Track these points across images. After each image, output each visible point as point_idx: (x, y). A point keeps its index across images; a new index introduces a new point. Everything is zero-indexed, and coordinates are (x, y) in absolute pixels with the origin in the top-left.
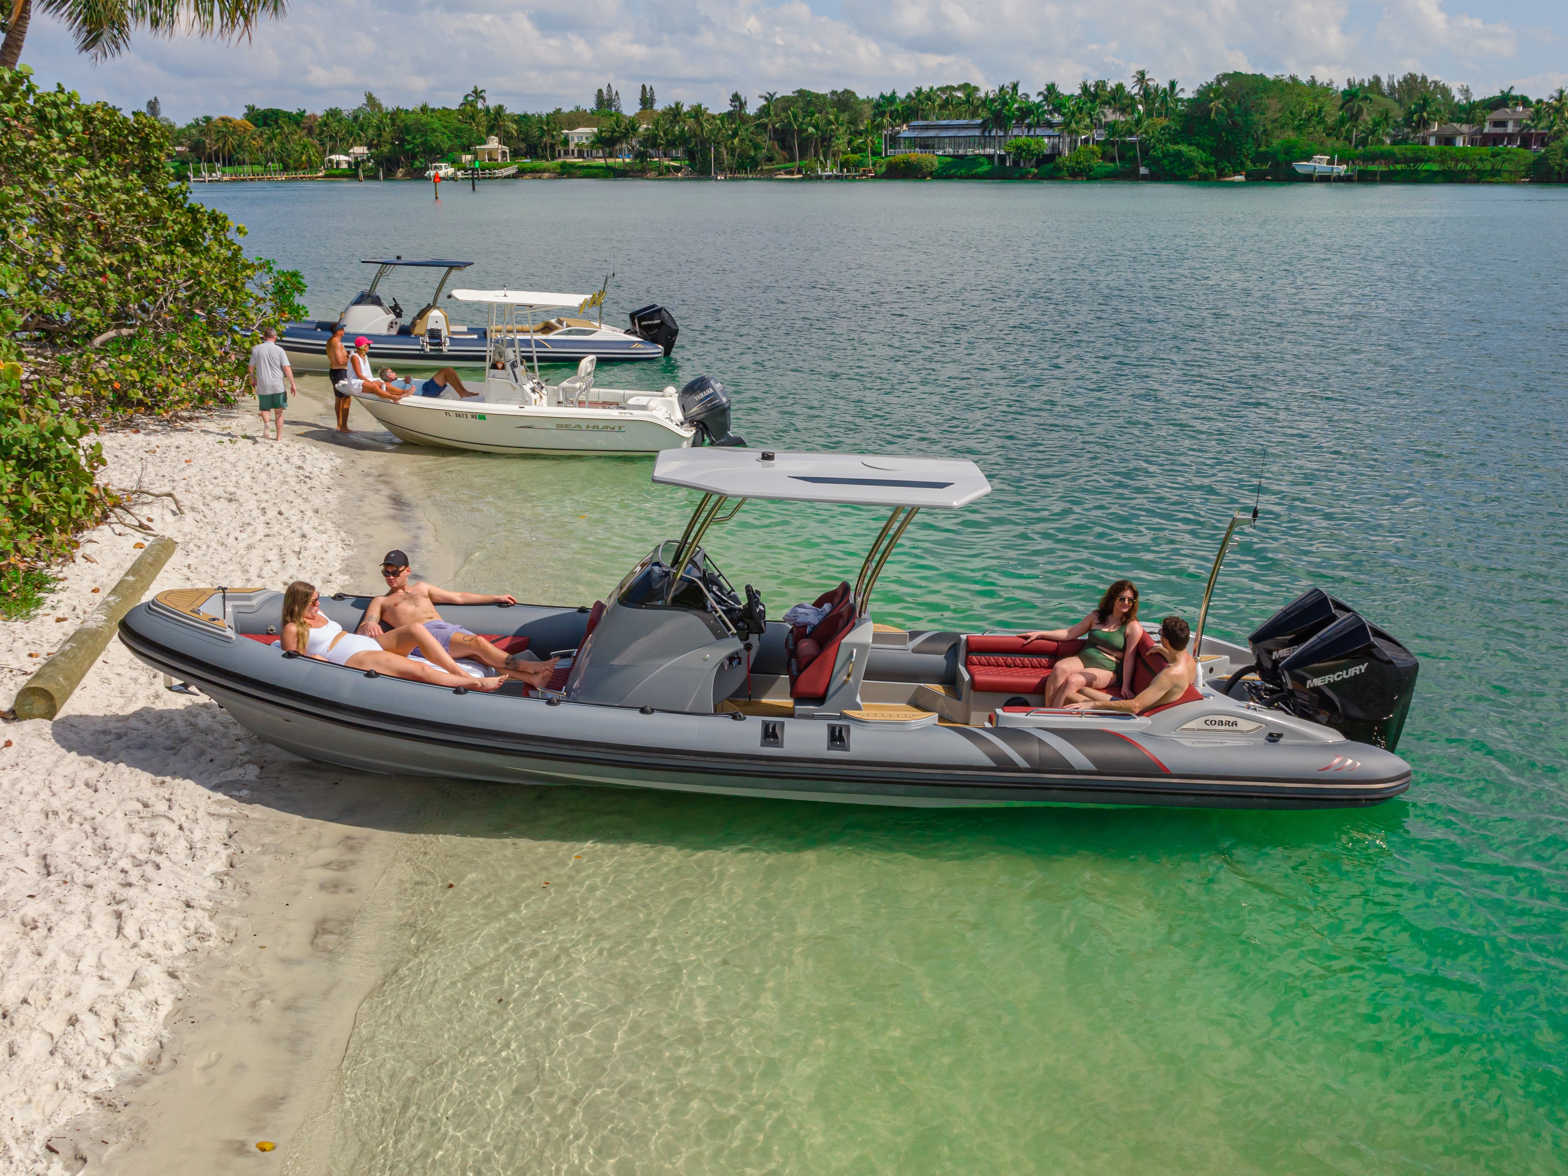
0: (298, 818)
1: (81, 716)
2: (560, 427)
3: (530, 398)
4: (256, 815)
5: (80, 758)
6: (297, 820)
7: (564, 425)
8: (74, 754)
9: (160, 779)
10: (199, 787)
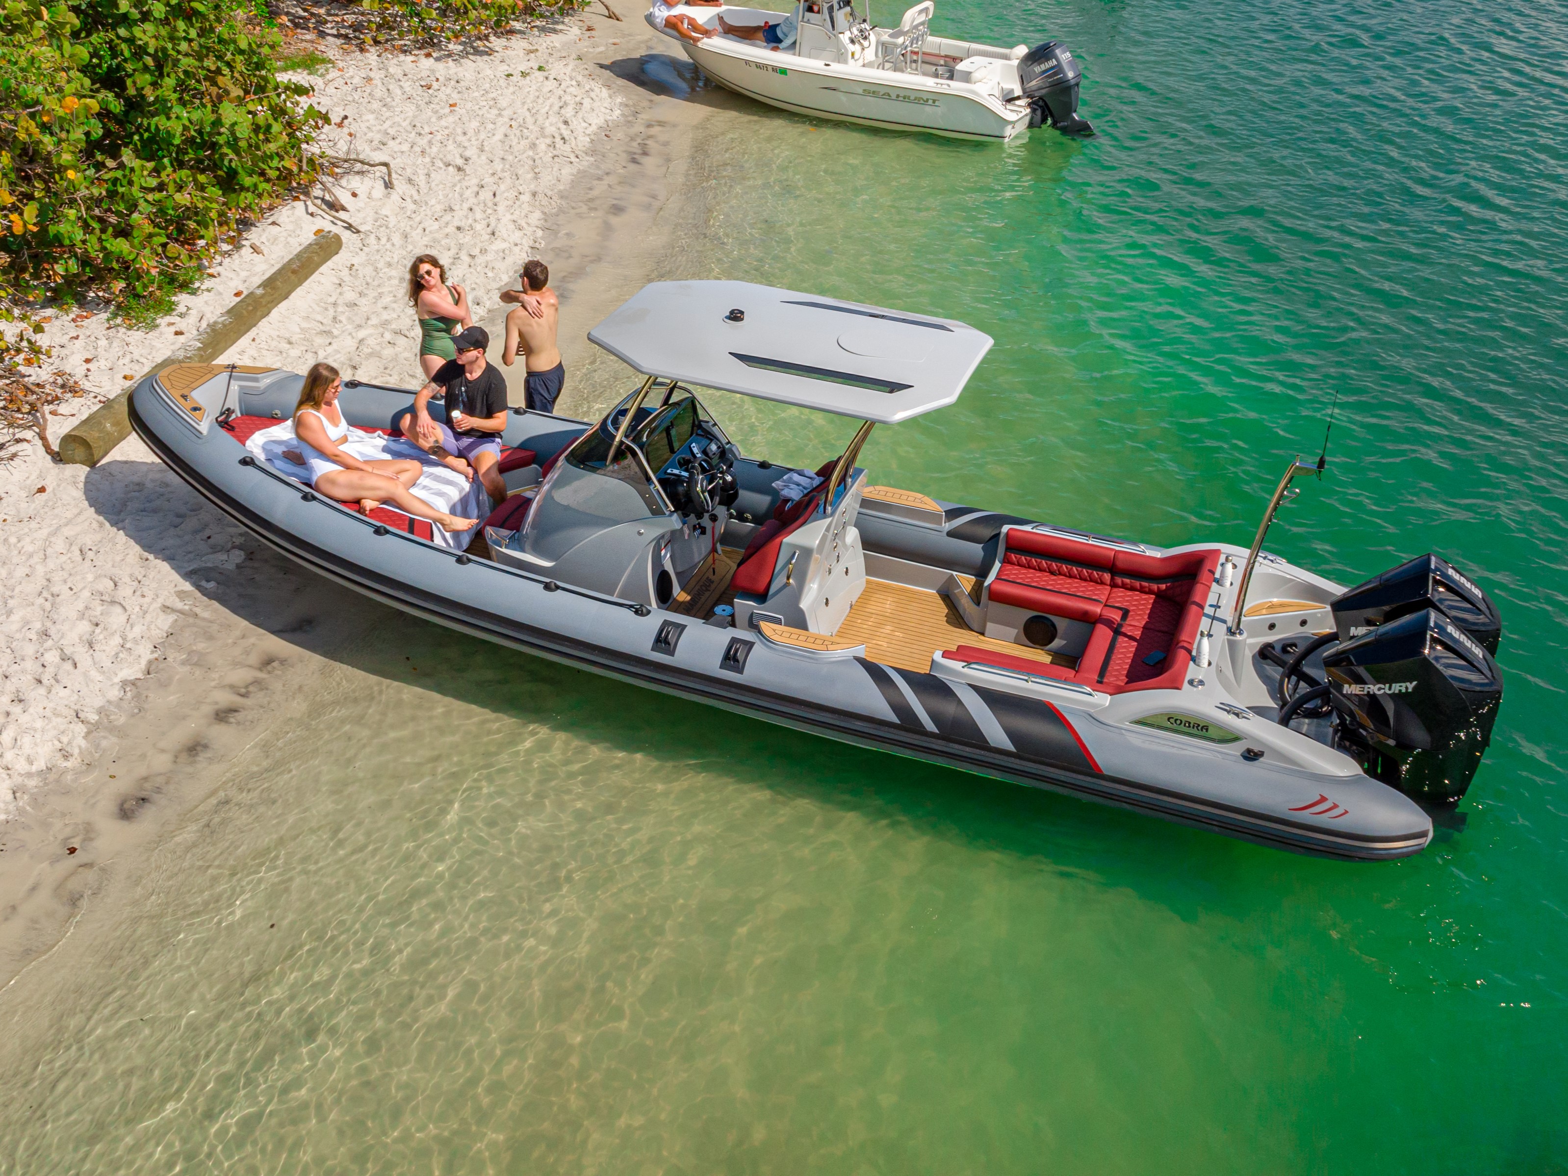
0: (244, 623)
1: (126, 462)
2: (867, 92)
3: (846, 50)
4: (206, 615)
5: (96, 516)
6: (244, 624)
7: (874, 90)
8: (93, 509)
9: (146, 554)
10: (173, 572)
